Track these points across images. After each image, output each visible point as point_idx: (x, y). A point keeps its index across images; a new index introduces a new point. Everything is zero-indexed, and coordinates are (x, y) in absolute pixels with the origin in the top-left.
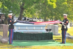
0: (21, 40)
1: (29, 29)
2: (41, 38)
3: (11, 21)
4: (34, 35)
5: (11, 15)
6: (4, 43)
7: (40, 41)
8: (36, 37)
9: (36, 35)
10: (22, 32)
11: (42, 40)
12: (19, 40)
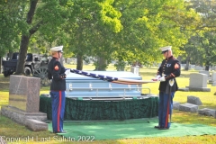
0: (79, 119)
1: (100, 90)
2: (131, 113)
3: (57, 67)
4: (111, 107)
5: (59, 52)
6: (38, 130)
7: (127, 121)
8: (116, 110)
9: (118, 106)
10: (80, 98)
11: (132, 118)
12: (72, 119)
